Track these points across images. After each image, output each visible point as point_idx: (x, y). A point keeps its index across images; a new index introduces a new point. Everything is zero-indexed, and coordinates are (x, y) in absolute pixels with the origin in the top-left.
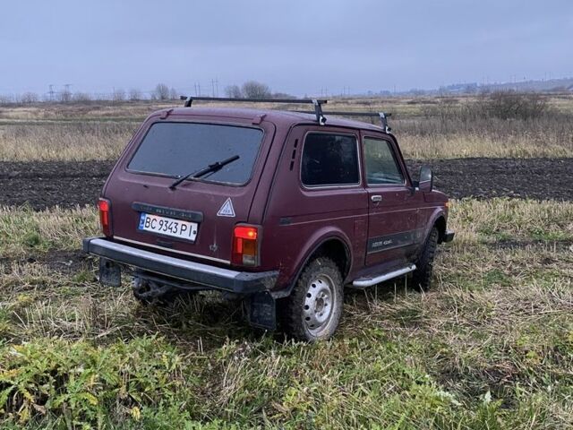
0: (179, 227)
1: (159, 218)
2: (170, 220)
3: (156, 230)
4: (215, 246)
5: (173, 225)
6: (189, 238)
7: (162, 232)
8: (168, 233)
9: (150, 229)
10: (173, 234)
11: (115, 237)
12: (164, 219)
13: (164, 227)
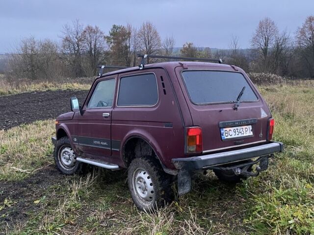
0: (244, 130)
1: (232, 129)
2: (239, 128)
3: (233, 136)
4: (261, 134)
5: (241, 130)
6: (250, 134)
7: (237, 136)
8: (240, 135)
9: (229, 137)
10: (242, 135)
11: (204, 152)
12: (235, 128)
13: (237, 133)
